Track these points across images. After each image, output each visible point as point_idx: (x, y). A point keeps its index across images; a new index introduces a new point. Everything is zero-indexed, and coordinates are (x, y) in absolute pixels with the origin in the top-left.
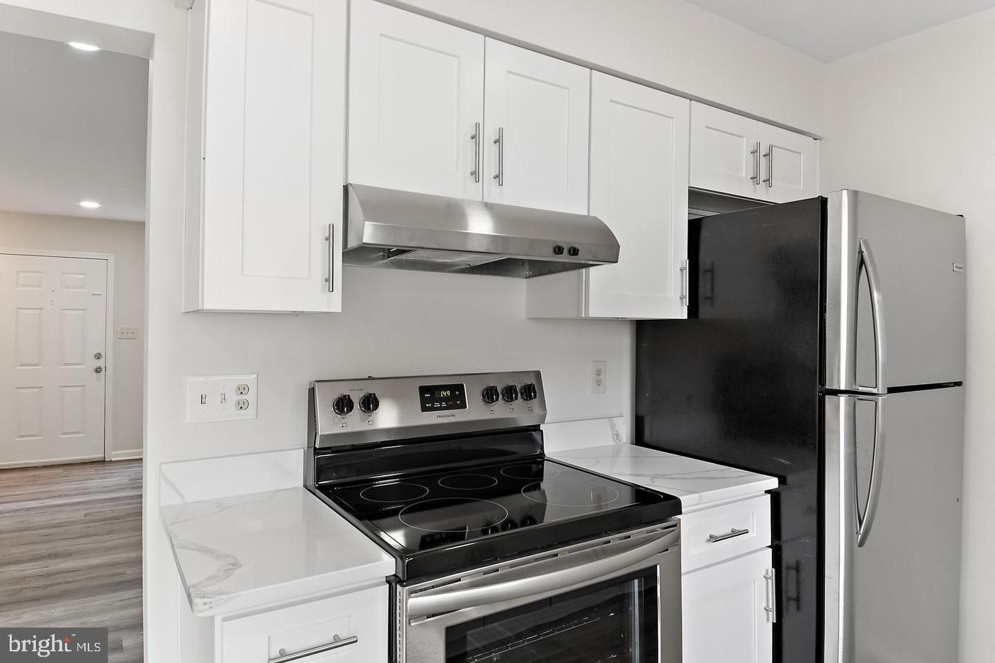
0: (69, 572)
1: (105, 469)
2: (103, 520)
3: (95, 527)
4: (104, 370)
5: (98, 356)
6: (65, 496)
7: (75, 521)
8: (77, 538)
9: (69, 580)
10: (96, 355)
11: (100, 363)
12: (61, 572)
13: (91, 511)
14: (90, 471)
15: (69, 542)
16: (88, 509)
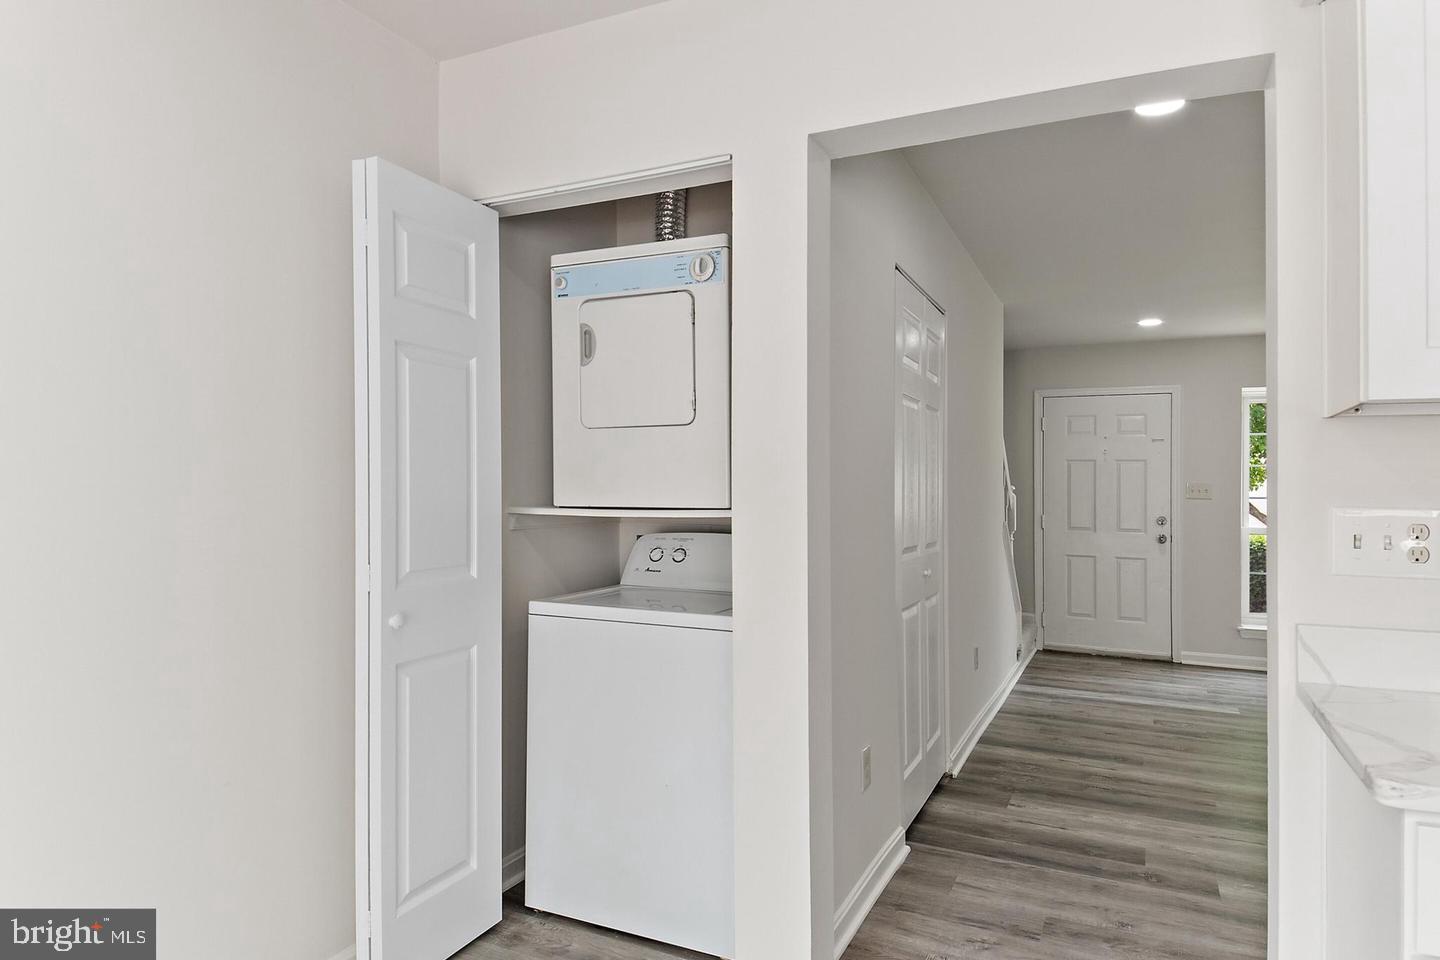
0: (1141, 782)
1: (1173, 672)
2: (1177, 733)
3: (1169, 739)
4: (1169, 539)
5: (1162, 522)
6: (1127, 694)
7: (1143, 726)
8: (1149, 746)
9: (1143, 792)
10: (1158, 520)
11: (1165, 530)
12: (1132, 781)
13: (1162, 719)
14: (1156, 671)
15: (1138, 748)
16: (1160, 715)
